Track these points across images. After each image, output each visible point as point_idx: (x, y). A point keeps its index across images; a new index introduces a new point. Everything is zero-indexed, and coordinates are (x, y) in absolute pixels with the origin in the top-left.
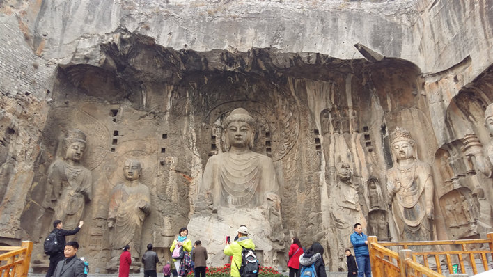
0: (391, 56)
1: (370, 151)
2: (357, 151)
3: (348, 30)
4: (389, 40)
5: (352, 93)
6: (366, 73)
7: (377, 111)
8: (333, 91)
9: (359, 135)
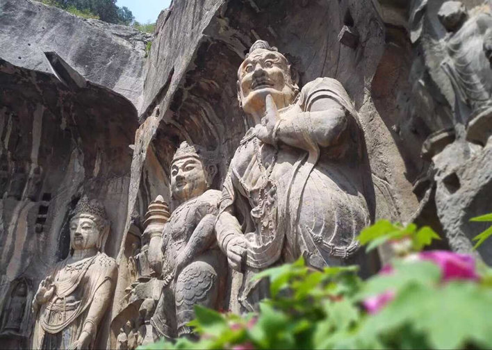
0: (100, 83)
1: (39, 231)
2: (16, 228)
3: (45, 32)
4: (104, 63)
5: (42, 138)
6: (67, 110)
7: (74, 174)
8: (10, 129)
9: (32, 204)
